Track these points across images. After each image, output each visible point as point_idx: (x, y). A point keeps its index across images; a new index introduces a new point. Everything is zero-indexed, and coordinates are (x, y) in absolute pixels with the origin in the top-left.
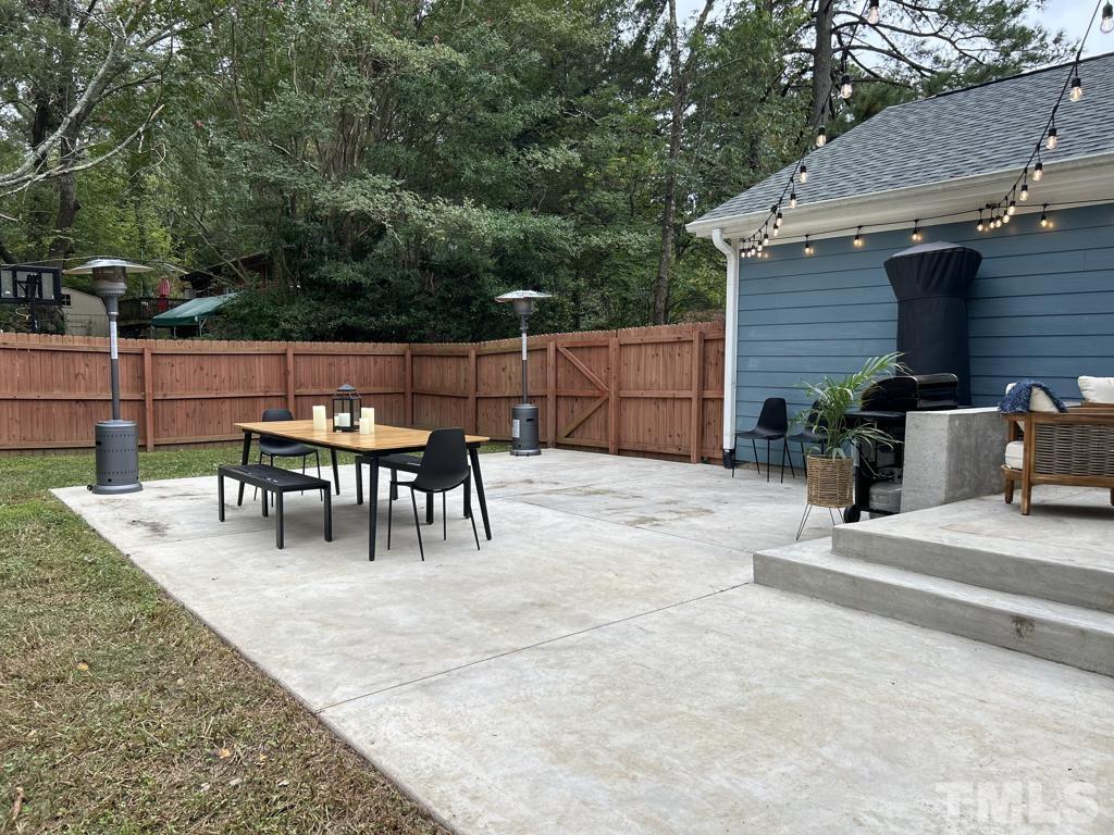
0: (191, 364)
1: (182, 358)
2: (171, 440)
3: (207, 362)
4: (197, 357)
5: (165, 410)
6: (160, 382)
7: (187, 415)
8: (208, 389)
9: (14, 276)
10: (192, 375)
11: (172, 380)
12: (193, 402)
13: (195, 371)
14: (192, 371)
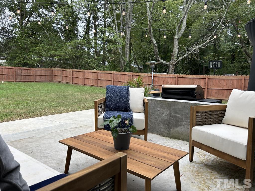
0: (217, 81)
1: (215, 80)
2: (211, 98)
3: (221, 81)
4: (219, 80)
5: (210, 91)
6: (210, 85)
7: (215, 93)
8: (221, 87)
9: (213, 63)
10: (217, 84)
11: (212, 85)
12: (217, 90)
13: (218, 83)
14: (217, 83)
